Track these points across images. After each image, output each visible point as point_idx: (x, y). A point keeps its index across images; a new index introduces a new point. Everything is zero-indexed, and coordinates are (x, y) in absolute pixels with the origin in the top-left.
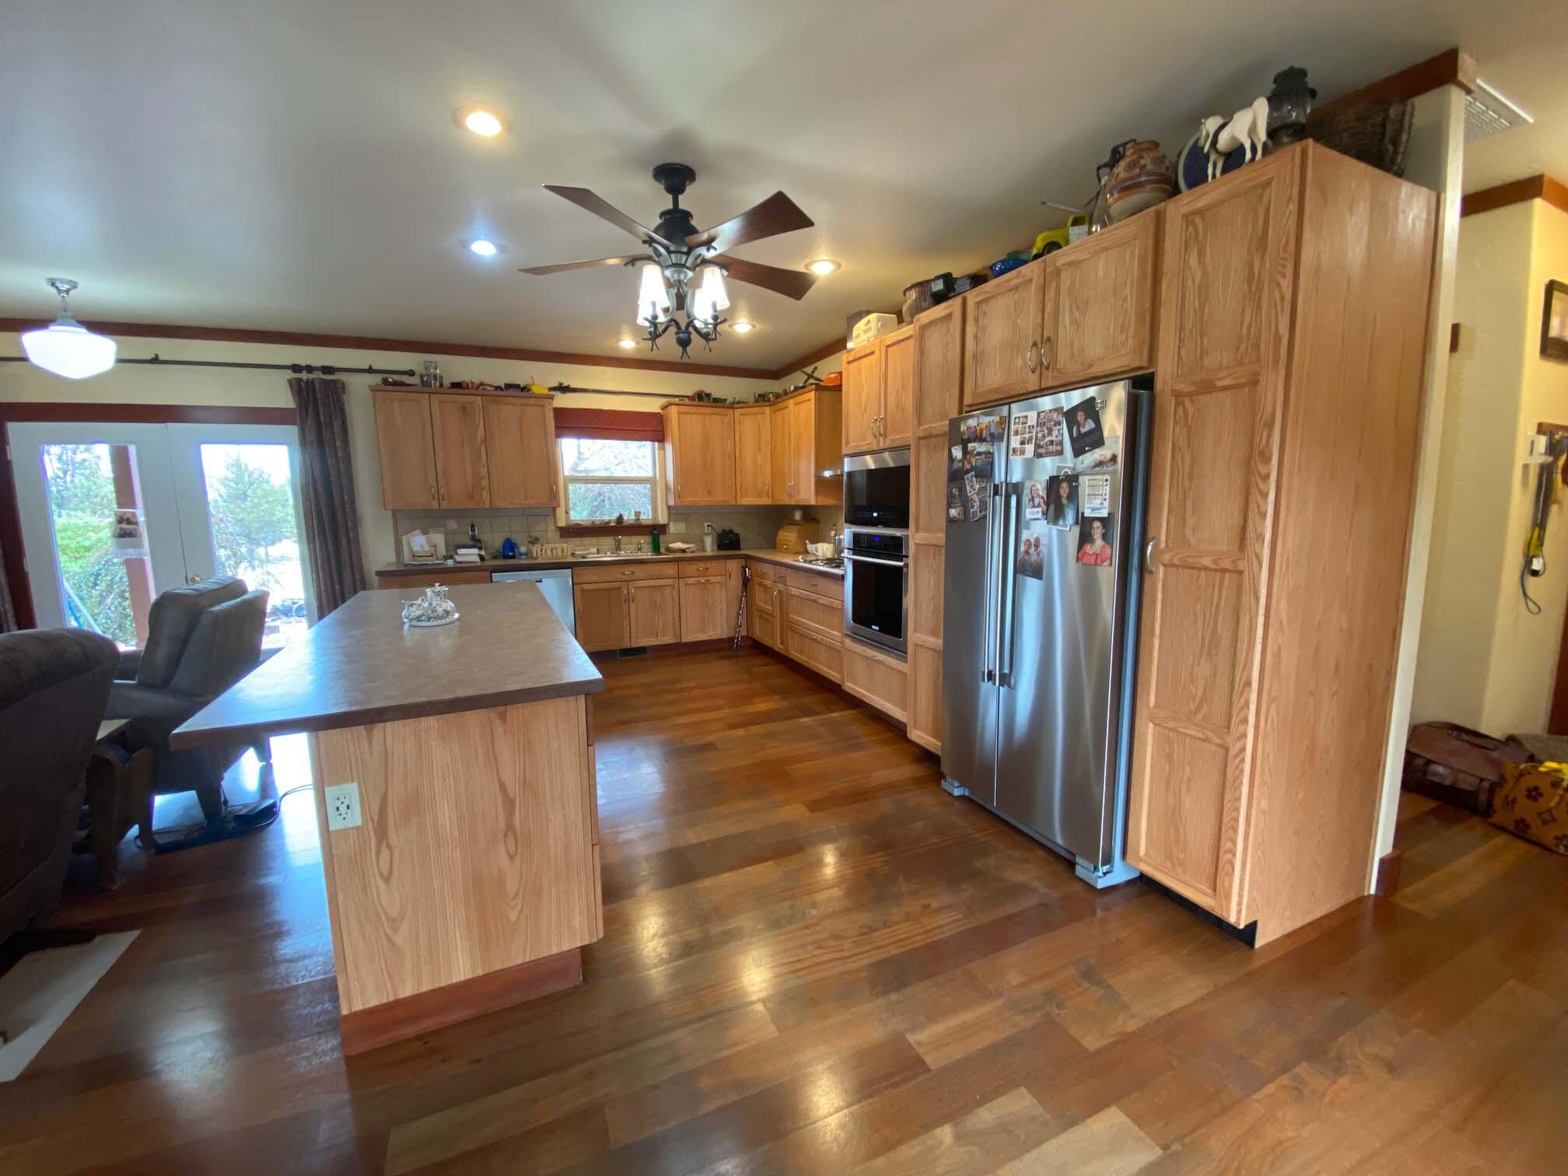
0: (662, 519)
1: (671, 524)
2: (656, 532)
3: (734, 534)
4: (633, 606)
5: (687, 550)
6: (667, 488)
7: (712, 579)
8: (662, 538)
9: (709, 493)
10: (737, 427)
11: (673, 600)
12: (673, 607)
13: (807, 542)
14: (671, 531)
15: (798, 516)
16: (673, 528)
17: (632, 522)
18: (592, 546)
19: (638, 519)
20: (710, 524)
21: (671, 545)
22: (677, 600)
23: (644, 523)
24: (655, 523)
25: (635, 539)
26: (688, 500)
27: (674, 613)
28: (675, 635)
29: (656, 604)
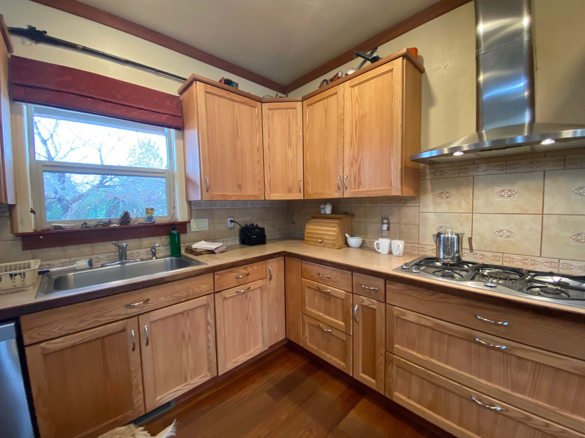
0: (181, 216)
1: (192, 221)
2: (174, 232)
3: (258, 228)
4: (147, 350)
5: (216, 251)
6: (188, 181)
7: (252, 286)
8: (183, 237)
9: (240, 186)
10: (265, 121)
11: (208, 323)
12: (208, 332)
13: (347, 235)
14: (193, 230)
15: (328, 210)
16: (194, 226)
17: (143, 221)
18: (83, 256)
19: (150, 218)
20: (232, 219)
21: (194, 246)
22: (212, 322)
23: (158, 221)
24: (173, 220)
25: (147, 241)
26: (217, 193)
27: (208, 340)
28: (209, 370)
29: (183, 336)
